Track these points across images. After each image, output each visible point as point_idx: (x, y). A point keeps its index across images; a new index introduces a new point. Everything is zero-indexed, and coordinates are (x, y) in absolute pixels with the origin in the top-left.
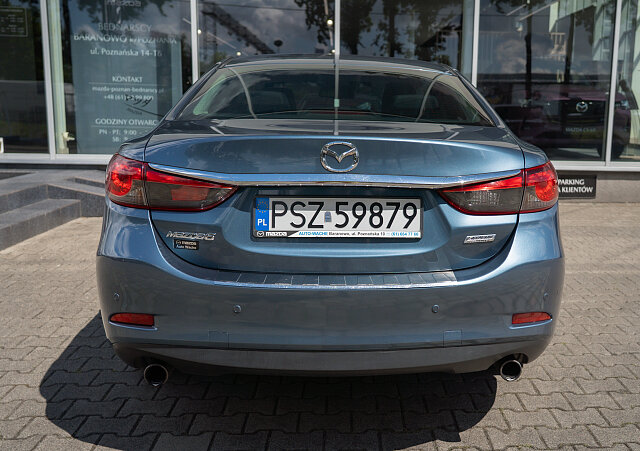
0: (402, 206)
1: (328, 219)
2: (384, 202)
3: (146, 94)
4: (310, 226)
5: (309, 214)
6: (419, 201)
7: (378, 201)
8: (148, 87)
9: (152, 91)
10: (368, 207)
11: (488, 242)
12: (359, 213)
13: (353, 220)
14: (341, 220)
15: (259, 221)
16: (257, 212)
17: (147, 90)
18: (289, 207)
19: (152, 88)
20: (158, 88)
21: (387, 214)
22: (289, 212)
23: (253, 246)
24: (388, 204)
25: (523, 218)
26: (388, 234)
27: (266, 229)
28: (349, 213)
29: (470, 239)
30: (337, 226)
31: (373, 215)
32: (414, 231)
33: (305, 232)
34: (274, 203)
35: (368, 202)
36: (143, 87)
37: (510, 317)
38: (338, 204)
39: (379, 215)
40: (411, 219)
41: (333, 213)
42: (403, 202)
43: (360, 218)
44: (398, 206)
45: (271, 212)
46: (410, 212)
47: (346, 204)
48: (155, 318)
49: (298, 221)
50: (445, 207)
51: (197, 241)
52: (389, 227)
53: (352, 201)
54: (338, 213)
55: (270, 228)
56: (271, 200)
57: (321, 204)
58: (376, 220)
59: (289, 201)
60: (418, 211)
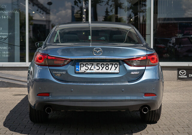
0: (114, 64)
1: (95, 68)
2: (109, 63)
3: (4, 35)
4: (90, 70)
5: (90, 67)
6: (118, 63)
7: (107, 63)
8: (4, 32)
9: (6, 34)
10: (105, 65)
11: (137, 74)
12: (103, 66)
13: (101, 68)
14: (98, 68)
15: (77, 68)
16: (76, 66)
17: (4, 34)
18: (84, 65)
19: (6, 32)
20: (9, 32)
21: (110, 66)
22: (84, 66)
23: (75, 75)
24: (110, 64)
25: (147, 68)
26: (110, 72)
27: (79, 71)
28: (100, 66)
29: (132, 73)
30: (97, 69)
31: (106, 67)
32: (117, 71)
33: (89, 71)
34: (81, 64)
35: (105, 63)
36: (2, 32)
37: (144, 94)
38: (97, 64)
39: (108, 66)
40: (116, 68)
41: (96, 66)
42: (114, 63)
43: (103, 67)
44: (113, 64)
45: (80, 66)
46: (116, 66)
47: (99, 64)
48: (50, 94)
49: (87, 68)
50: (125, 65)
51: (61, 74)
52: (110, 70)
53: (101, 63)
54: (97, 66)
55: (80, 70)
56: (80, 63)
57: (93, 64)
58: (107, 68)
59: (84, 63)
60: (118, 66)
